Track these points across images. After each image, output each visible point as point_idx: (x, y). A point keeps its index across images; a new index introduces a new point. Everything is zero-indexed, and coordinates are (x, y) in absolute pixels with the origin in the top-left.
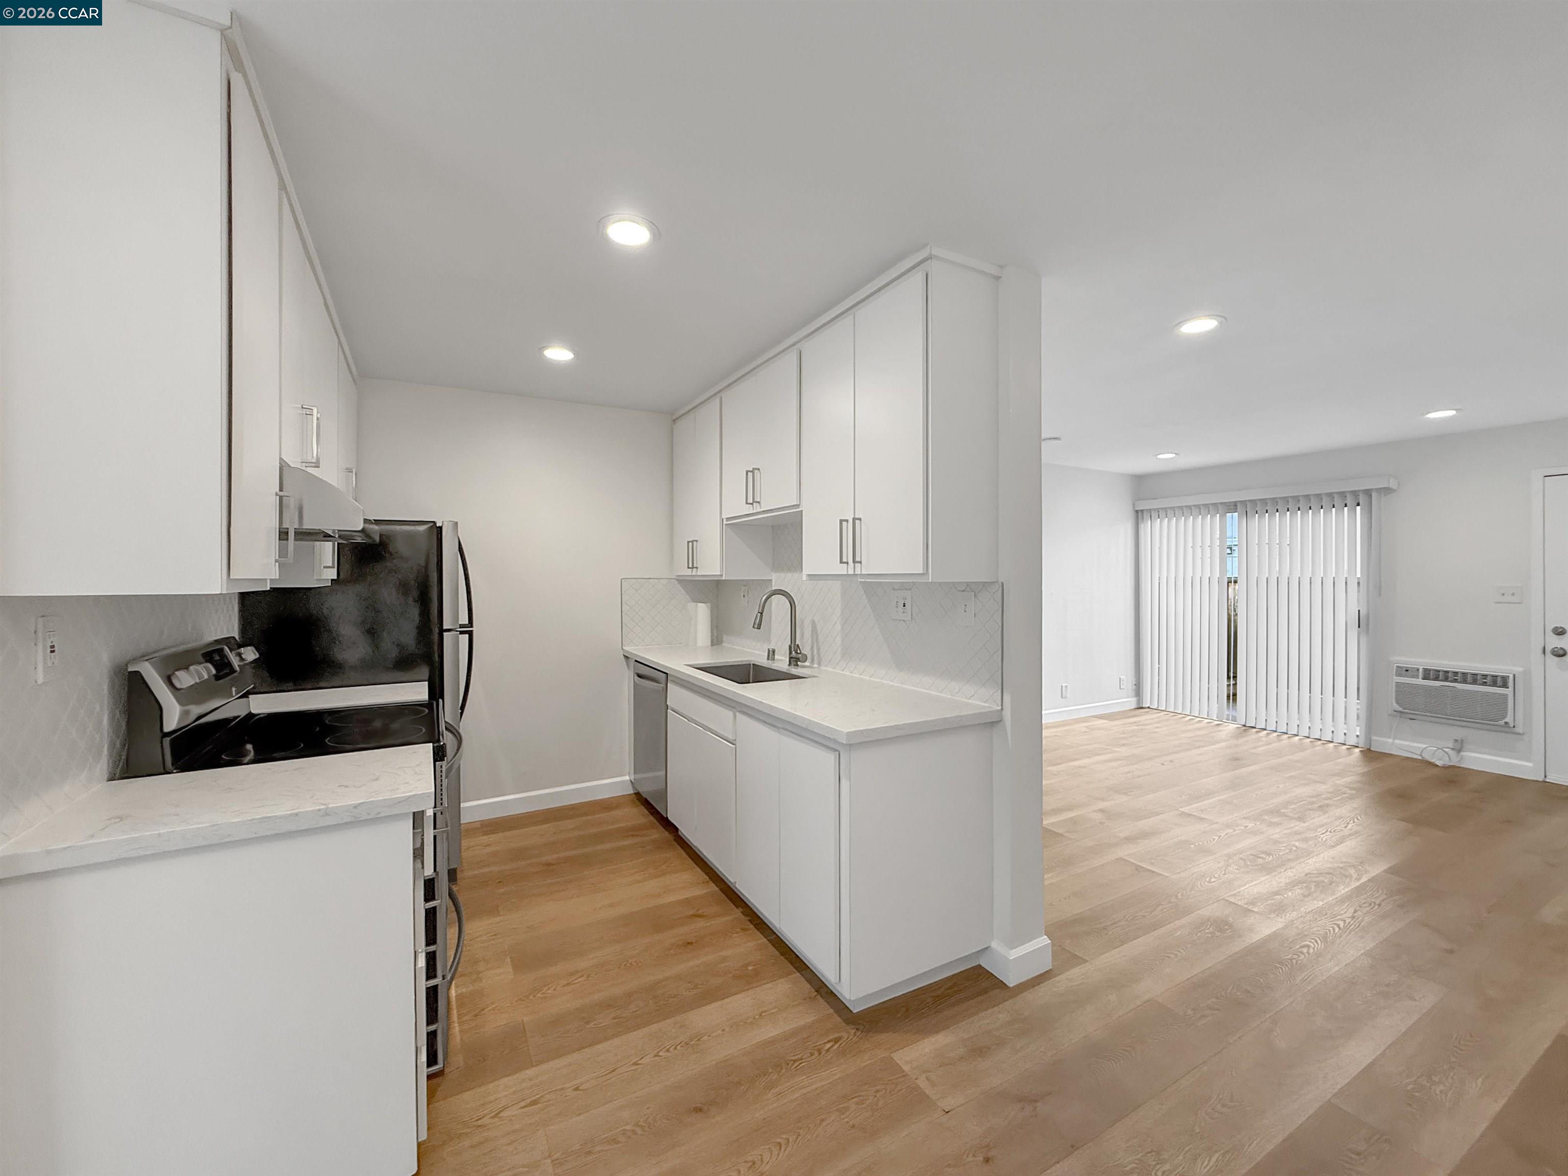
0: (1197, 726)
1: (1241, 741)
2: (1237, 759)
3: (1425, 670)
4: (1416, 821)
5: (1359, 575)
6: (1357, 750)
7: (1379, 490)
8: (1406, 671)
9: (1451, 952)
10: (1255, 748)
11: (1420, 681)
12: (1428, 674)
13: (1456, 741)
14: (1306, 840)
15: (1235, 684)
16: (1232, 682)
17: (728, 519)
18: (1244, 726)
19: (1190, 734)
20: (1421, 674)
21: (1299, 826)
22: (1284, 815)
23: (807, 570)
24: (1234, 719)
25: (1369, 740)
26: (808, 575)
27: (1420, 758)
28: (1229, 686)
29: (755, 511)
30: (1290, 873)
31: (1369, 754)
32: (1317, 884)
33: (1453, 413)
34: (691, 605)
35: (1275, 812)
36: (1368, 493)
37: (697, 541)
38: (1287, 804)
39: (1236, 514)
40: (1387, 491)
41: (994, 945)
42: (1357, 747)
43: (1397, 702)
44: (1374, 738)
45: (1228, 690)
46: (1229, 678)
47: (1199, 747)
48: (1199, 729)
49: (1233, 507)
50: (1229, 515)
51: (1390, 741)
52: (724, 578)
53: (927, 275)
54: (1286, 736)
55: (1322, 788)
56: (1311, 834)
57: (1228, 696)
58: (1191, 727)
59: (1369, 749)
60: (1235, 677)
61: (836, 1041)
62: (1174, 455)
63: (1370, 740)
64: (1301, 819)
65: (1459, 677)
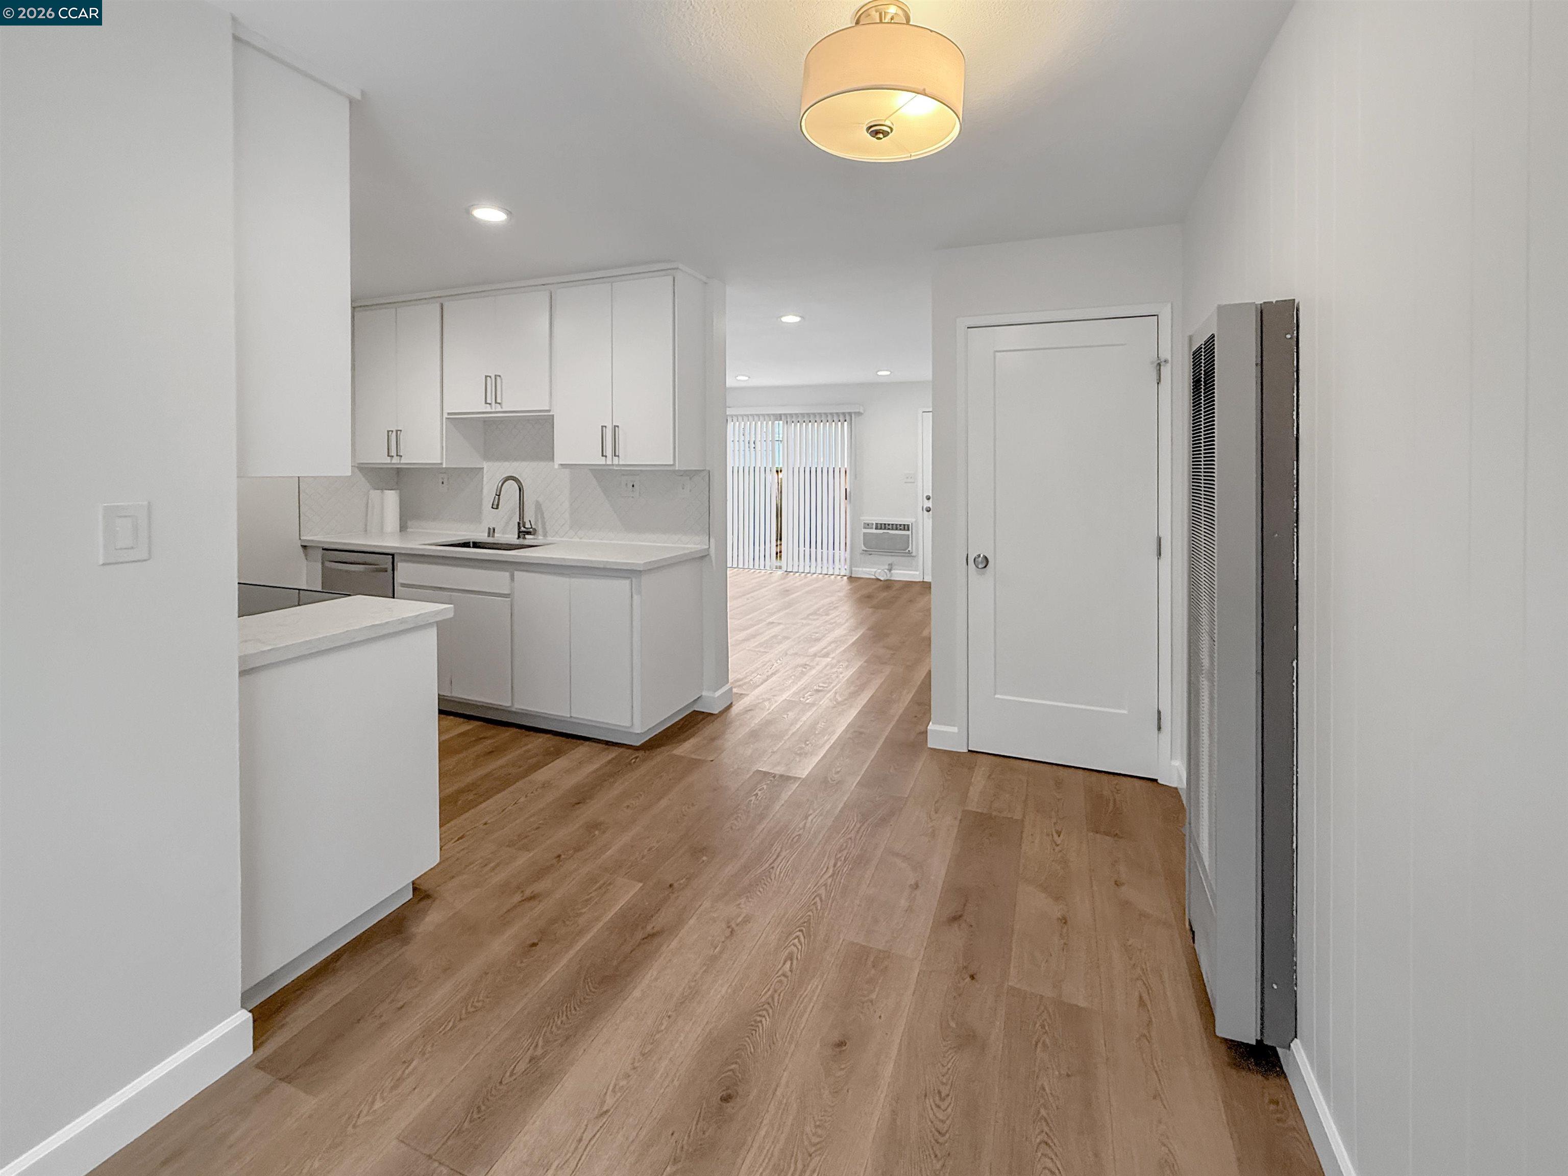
0: (759, 575)
1: (786, 580)
2: (787, 591)
3: (877, 524)
4: (876, 607)
5: (846, 466)
6: (846, 578)
7: (855, 413)
8: (867, 526)
9: (894, 654)
10: (795, 583)
11: (874, 531)
12: (880, 526)
13: (889, 565)
14: (831, 624)
15: (781, 545)
16: (779, 543)
17: (449, 414)
18: (786, 571)
19: (757, 580)
20: (874, 527)
21: (828, 618)
22: (819, 614)
23: (559, 459)
24: (780, 568)
25: (851, 572)
26: (561, 464)
27: (873, 577)
28: (777, 546)
29: (493, 410)
30: (828, 639)
31: (851, 578)
32: (840, 641)
33: (888, 373)
34: (375, 494)
35: (814, 613)
36: (850, 414)
37: (401, 431)
38: (819, 609)
39: (781, 422)
40: (859, 414)
41: (704, 693)
42: (845, 576)
43: (864, 544)
44: (853, 569)
45: (777, 549)
46: (777, 540)
47: (765, 587)
48: (759, 577)
49: (779, 417)
50: (777, 422)
51: (860, 569)
52: (444, 466)
53: (674, 278)
54: (809, 575)
55: (833, 599)
56: (832, 621)
57: (777, 554)
58: (756, 576)
59: (851, 577)
60: (781, 539)
61: (636, 758)
62: (747, 378)
63: (852, 570)
64: (827, 615)
65: (890, 527)
